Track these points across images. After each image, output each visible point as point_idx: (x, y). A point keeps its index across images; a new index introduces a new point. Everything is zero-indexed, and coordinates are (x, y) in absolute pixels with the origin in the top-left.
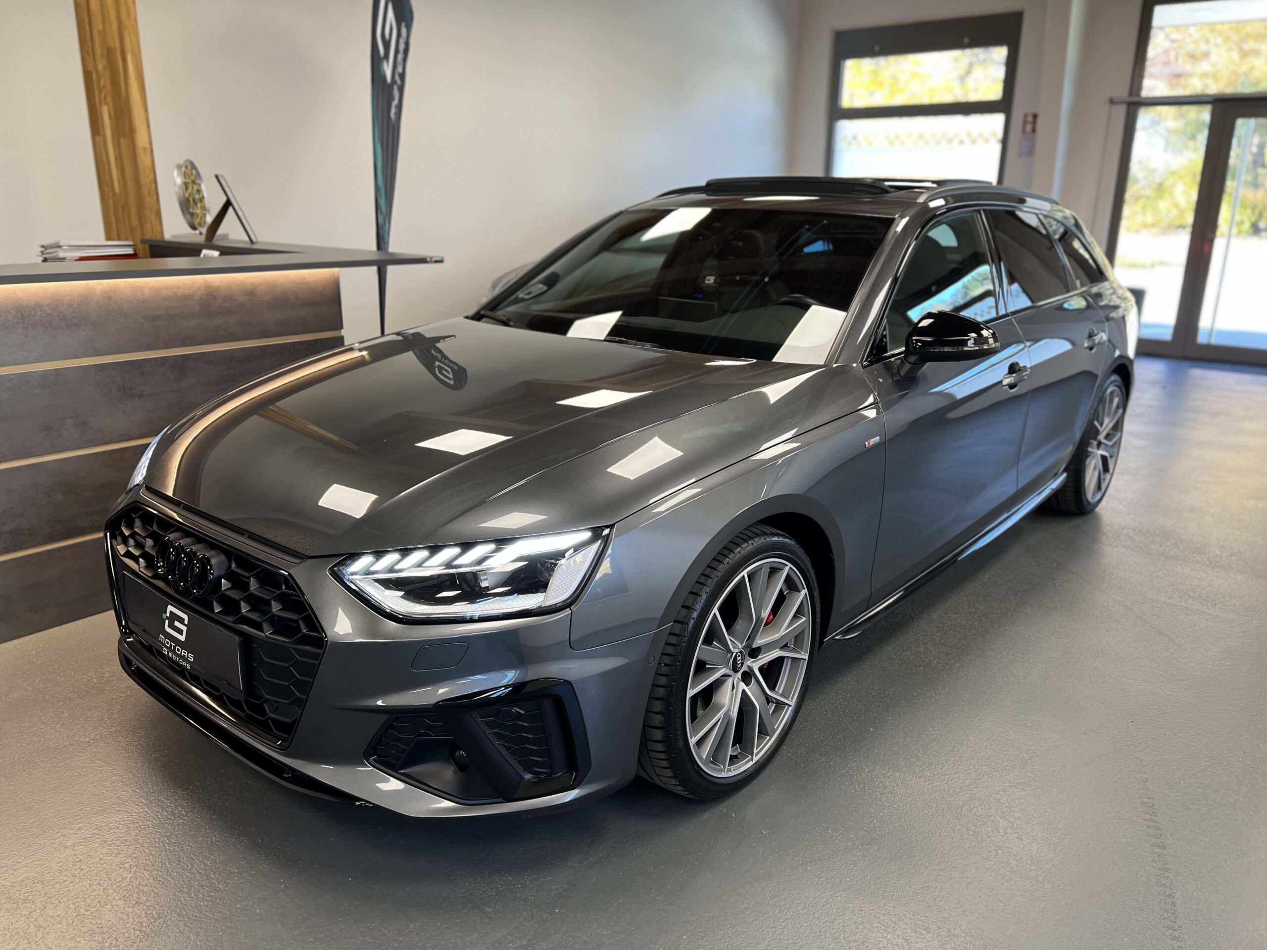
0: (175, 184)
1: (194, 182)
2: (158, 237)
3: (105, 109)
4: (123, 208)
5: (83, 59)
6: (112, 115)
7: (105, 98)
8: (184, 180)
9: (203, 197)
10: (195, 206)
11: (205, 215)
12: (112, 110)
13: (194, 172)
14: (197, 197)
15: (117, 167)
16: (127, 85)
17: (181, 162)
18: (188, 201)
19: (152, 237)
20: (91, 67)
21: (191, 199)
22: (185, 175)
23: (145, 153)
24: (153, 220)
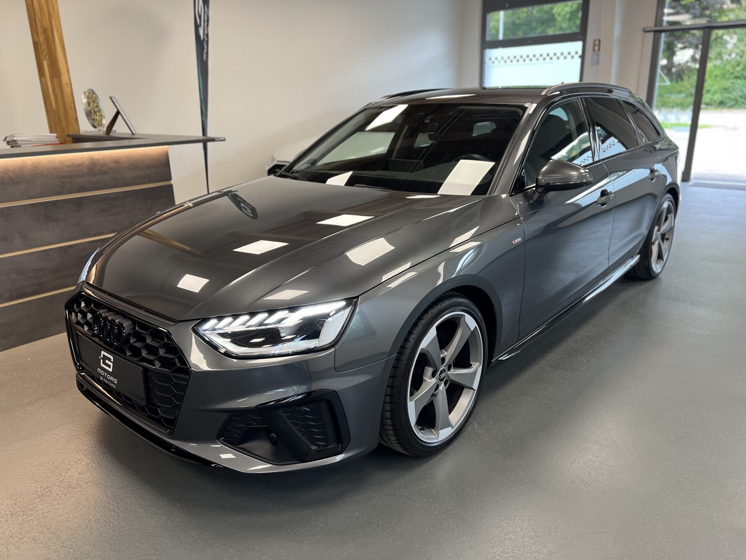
0: (83, 103)
1: (94, 101)
2: (77, 133)
3: (45, 63)
5: (32, 35)
6: (49, 65)
7: (45, 56)
8: (87, 100)
9: (100, 109)
10: (95, 115)
11: (102, 120)
12: (48, 63)
13: (94, 96)
14: (96, 109)
16: (55, 48)
17: (86, 90)
18: (91, 112)
19: (73, 133)
20: (37, 40)
21: (92, 111)
22: (88, 98)
23: (67, 86)
24: (74, 124)
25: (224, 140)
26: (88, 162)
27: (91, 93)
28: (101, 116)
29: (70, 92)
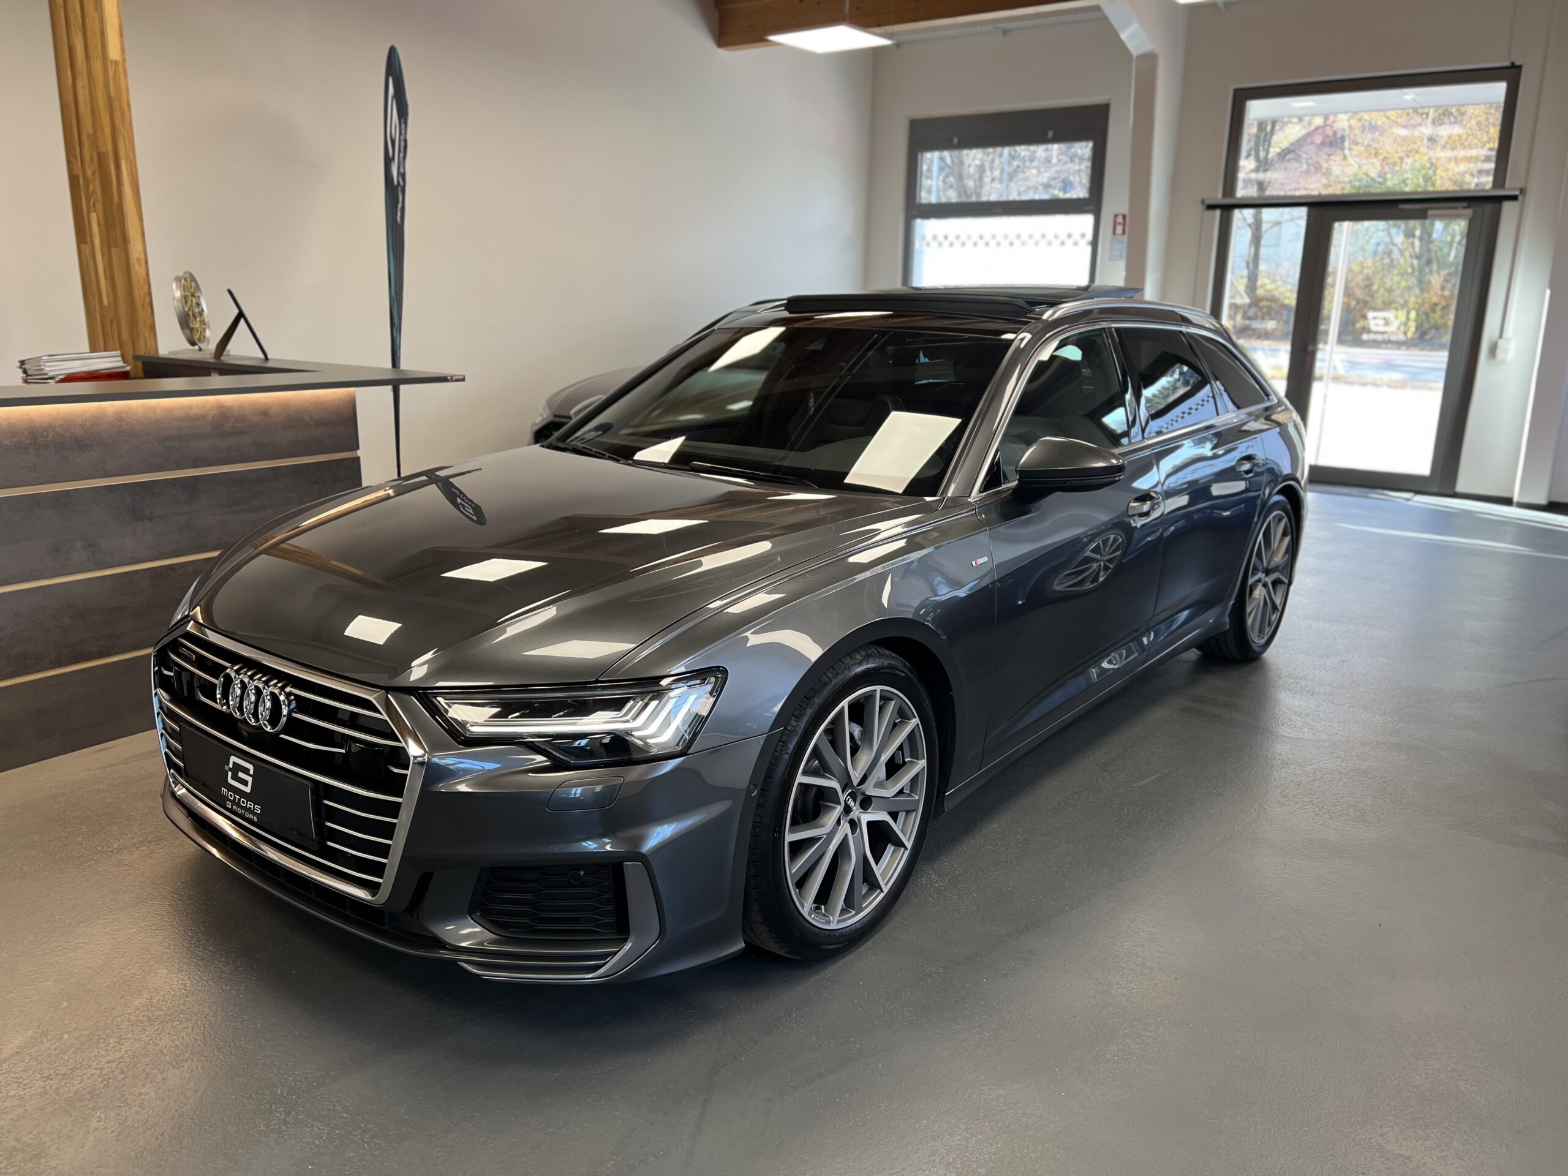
0: (174, 297)
1: (193, 295)
2: (152, 353)
3: (94, 216)
4: (111, 322)
5: (68, 162)
6: (102, 223)
7: (94, 206)
8: (183, 294)
9: (203, 310)
10: (193, 321)
11: (204, 330)
12: (101, 217)
13: (193, 284)
14: (196, 310)
15: (106, 278)
16: (120, 192)
17: (181, 275)
18: (189, 315)
19: (145, 353)
20: (78, 171)
21: (191, 314)
22: (184, 289)
23: (139, 264)
24: (147, 335)
25: (463, 380)
26: (213, 412)
27: (188, 279)
28: (203, 322)
29: (144, 276)
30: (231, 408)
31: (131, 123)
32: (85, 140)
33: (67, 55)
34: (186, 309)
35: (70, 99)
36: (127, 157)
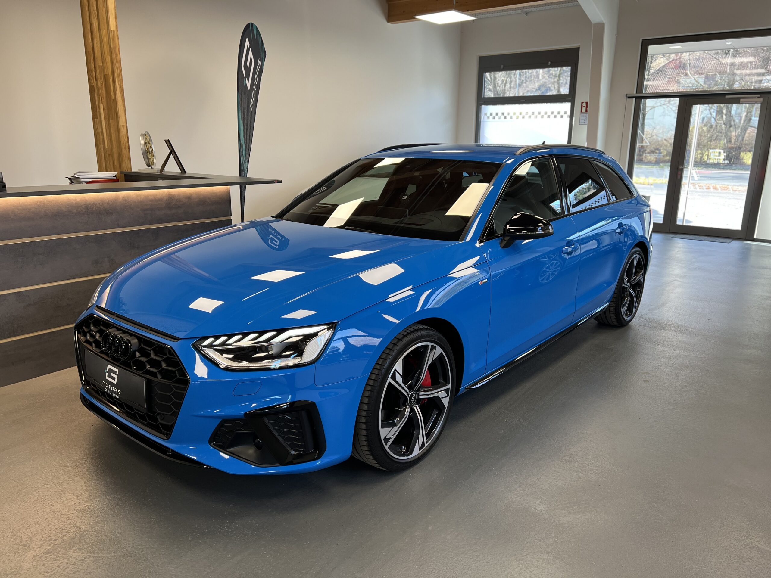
0: (141, 144)
1: (149, 143)
3: (101, 105)
4: (109, 156)
5: (89, 79)
6: (105, 108)
7: (102, 100)
8: (144, 142)
9: (153, 150)
10: (150, 155)
11: (153, 159)
13: (149, 137)
14: (150, 150)
15: (107, 135)
16: (115, 94)
17: (143, 133)
18: (147, 152)
19: (126, 170)
20: (94, 84)
22: (145, 140)
23: (123, 128)
24: (127, 162)
25: (281, 182)
26: (166, 197)
27: (147, 135)
28: (153, 156)
29: (126, 134)
30: (174, 196)
31: (120, 60)
32: (98, 68)
33: (89, 28)
34: (146, 149)
35: (90, 50)
36: (118, 77)
